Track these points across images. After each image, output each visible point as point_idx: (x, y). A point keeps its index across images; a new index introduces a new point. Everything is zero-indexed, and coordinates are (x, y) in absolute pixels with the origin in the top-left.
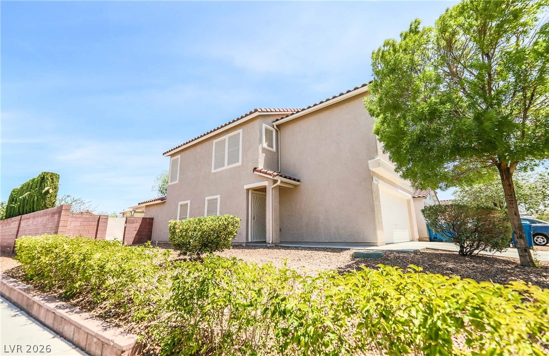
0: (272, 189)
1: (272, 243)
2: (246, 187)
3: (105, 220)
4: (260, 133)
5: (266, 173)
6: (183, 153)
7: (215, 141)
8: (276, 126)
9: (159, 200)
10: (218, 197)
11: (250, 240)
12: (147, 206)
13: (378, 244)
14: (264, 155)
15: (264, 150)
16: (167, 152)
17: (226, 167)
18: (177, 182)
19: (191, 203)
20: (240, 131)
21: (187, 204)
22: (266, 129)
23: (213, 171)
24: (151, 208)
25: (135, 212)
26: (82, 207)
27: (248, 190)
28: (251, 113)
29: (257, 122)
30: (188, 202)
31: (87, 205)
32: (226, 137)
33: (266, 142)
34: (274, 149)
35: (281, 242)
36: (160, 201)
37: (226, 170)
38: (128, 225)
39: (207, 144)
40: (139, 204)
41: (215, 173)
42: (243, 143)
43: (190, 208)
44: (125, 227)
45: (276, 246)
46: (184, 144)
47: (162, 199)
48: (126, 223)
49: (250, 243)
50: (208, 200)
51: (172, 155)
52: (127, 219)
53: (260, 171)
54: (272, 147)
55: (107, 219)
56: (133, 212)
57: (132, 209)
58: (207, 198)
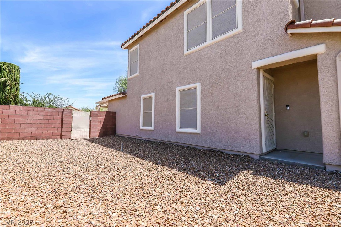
2: (256, 65)
3: (69, 114)
5: (333, 24)
6: (142, 42)
7: (186, 12)
9: (120, 94)
10: (198, 85)
11: (264, 150)
12: (110, 101)
17: (209, 42)
18: (138, 74)
19: (156, 95)
21: (151, 98)
23: (186, 52)
24: (114, 102)
25: (101, 107)
26: (63, 102)
27: (258, 69)
30: (153, 95)
31: (66, 101)
36: (121, 96)
37: (209, 46)
38: (93, 119)
40: (103, 99)
41: (189, 55)
43: (155, 101)
44: (90, 121)
47: (123, 93)
48: (91, 116)
50: (180, 91)
51: (130, 47)
52: (91, 113)
55: (71, 113)
56: (99, 107)
57: (98, 104)
58: (178, 89)
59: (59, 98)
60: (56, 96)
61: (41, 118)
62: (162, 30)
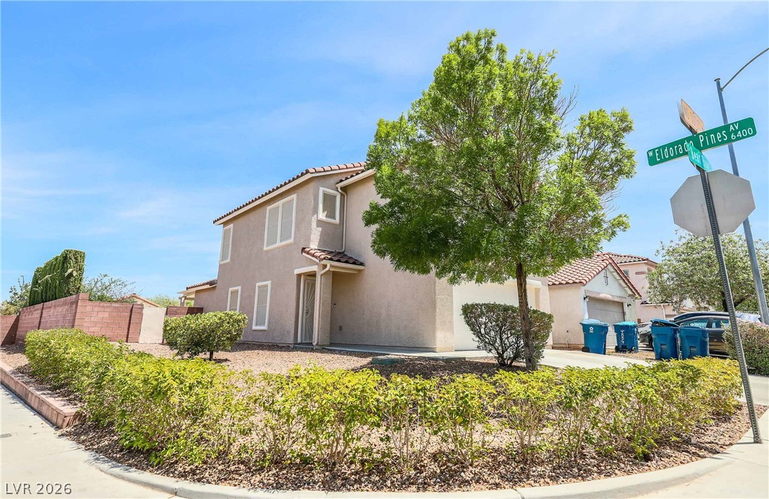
0: (322, 275)
1: (317, 344)
2: (297, 271)
3: (139, 311)
4: (315, 200)
5: (313, 256)
6: (236, 222)
7: (269, 208)
8: (341, 188)
9: (207, 284)
10: (269, 283)
11: (299, 341)
12: (197, 292)
13: (437, 350)
14: (320, 229)
15: (320, 223)
16: (218, 220)
17: (278, 244)
18: (228, 260)
19: (241, 290)
20: (294, 196)
21: (237, 291)
22: (325, 195)
23: (265, 248)
24: (201, 295)
25: (186, 298)
26: (124, 290)
27: (299, 276)
28: (303, 174)
29: (312, 186)
30: (239, 288)
32: (280, 203)
33: (324, 211)
34: (337, 221)
35: (331, 344)
36: (208, 286)
37: (278, 248)
39: (260, 210)
40: (187, 288)
41: (267, 252)
42: (296, 213)
43: (241, 295)
44: (166, 320)
45: (322, 349)
46: (235, 210)
47: (211, 283)
49: (299, 344)
50: (259, 287)
51: (225, 224)
52: (168, 309)
53: (308, 253)
54: (334, 218)
55: (142, 308)
56: (183, 299)
57: (182, 295)
58: (258, 284)
59: (118, 283)
60: (113, 280)
61: (106, 315)
62: (252, 216)
